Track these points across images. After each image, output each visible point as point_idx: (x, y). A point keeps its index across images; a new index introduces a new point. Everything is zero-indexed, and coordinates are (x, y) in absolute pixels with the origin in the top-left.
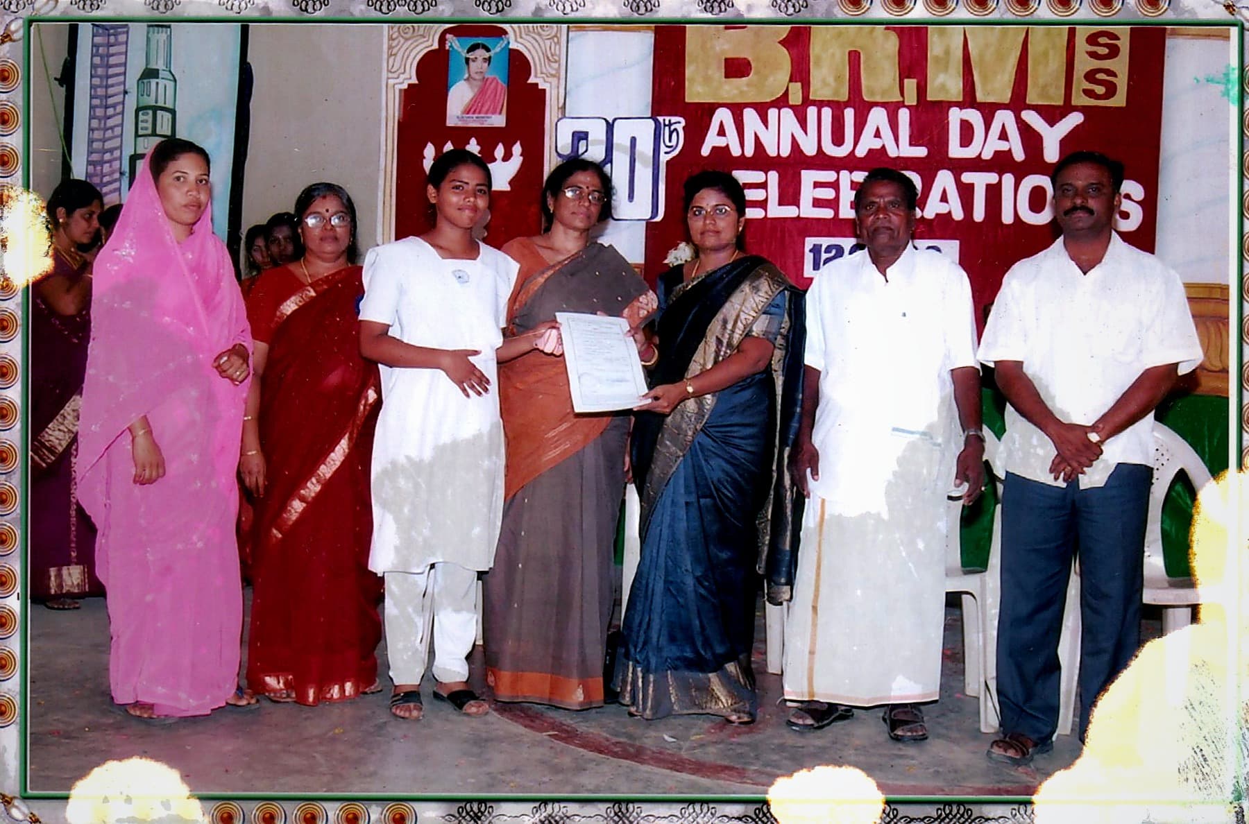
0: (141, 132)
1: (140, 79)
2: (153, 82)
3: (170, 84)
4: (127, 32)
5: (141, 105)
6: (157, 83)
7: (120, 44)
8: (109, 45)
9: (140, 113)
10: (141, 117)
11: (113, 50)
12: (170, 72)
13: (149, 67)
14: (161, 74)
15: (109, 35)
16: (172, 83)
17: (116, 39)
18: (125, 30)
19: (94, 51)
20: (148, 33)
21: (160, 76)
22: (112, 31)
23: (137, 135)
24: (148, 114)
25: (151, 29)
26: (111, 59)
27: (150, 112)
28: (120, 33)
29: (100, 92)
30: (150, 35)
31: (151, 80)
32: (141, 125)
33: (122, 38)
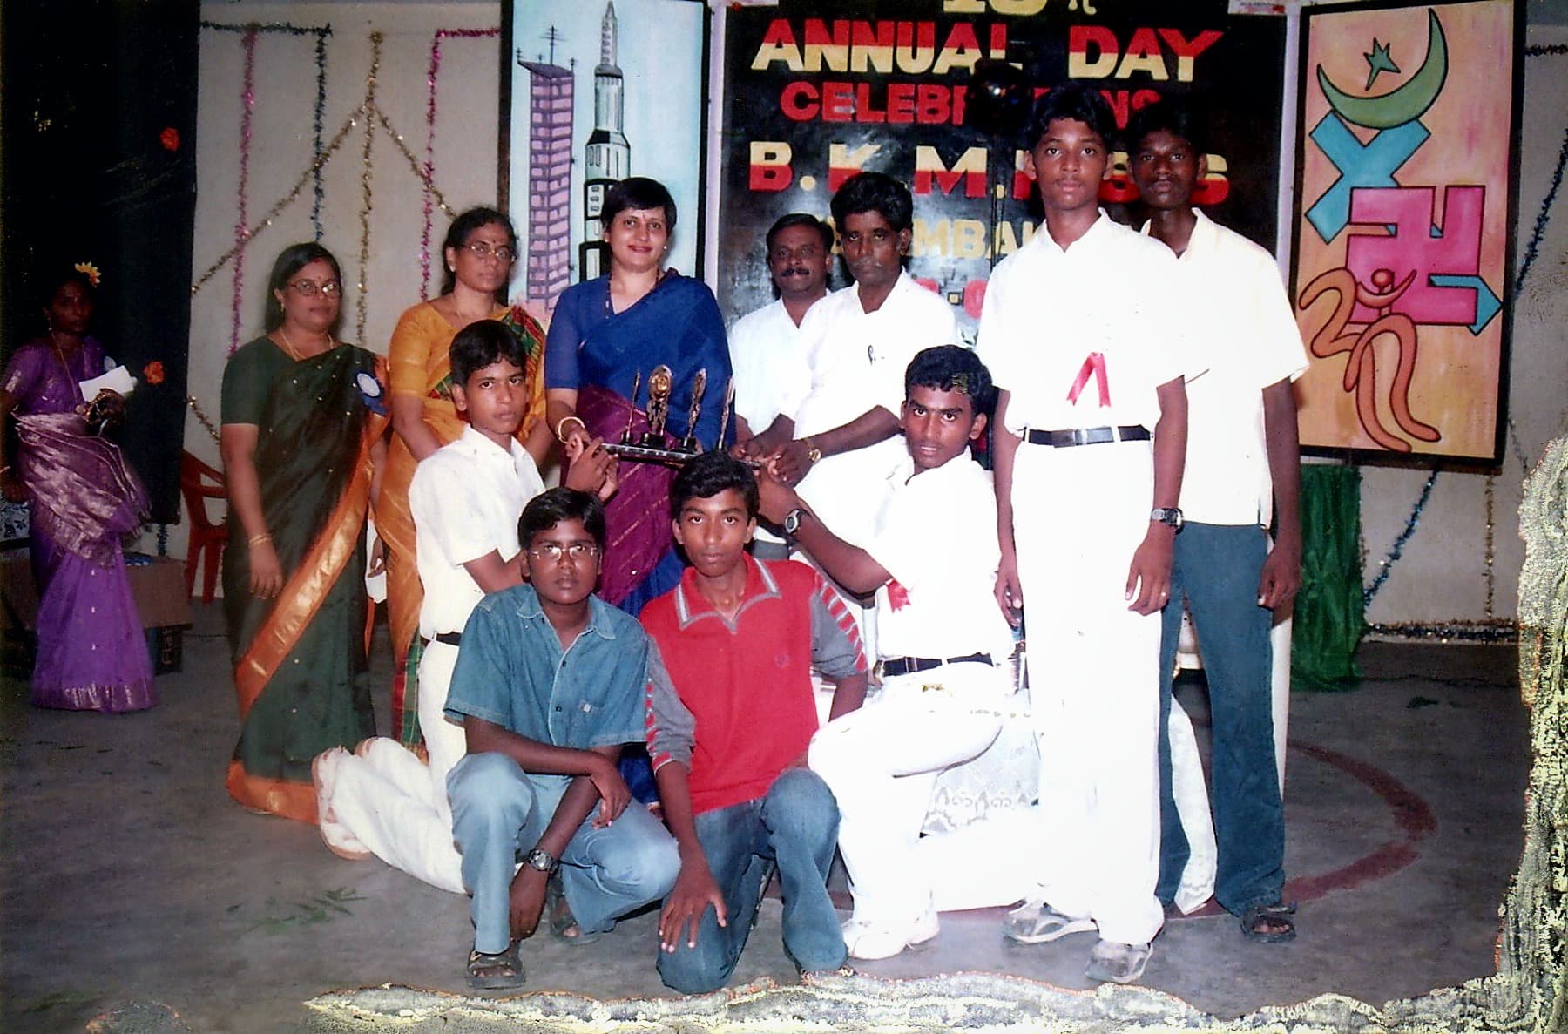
0: (591, 214)
1: (589, 144)
2: (604, 146)
3: (623, 151)
4: (572, 82)
5: (590, 178)
6: (608, 150)
7: (565, 97)
8: (551, 98)
9: (590, 188)
10: (591, 193)
11: (557, 104)
12: (623, 135)
13: (599, 128)
14: (613, 137)
15: (551, 85)
16: (625, 150)
17: (560, 90)
18: (570, 78)
19: (534, 105)
20: (596, 84)
21: (611, 140)
22: (554, 80)
23: (587, 218)
24: (598, 190)
25: (600, 79)
26: (554, 116)
27: (601, 187)
28: (565, 83)
29: (542, 159)
30: (599, 87)
31: (602, 145)
32: (590, 203)
33: (566, 90)
